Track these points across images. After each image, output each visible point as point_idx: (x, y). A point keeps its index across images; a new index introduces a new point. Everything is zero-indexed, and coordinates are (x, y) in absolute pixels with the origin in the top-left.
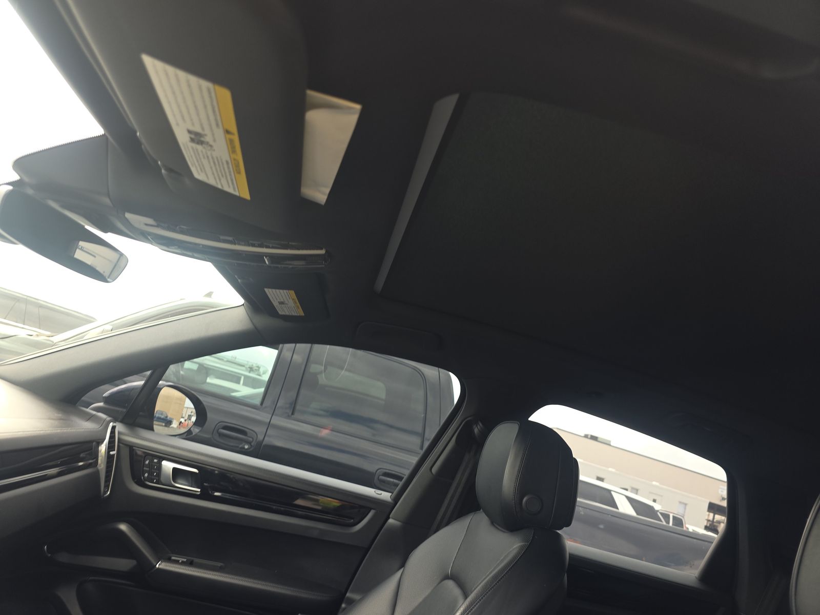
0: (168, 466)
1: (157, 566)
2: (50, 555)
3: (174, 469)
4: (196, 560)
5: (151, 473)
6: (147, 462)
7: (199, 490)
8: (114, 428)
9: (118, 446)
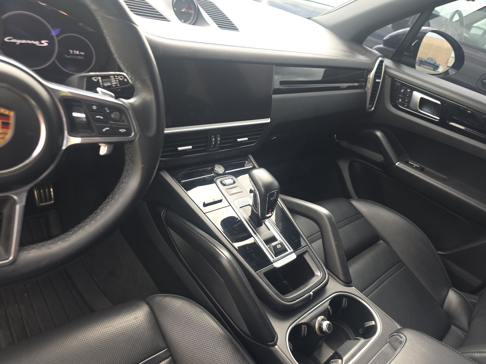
0: (417, 96)
1: (397, 164)
2: (337, 141)
3: (422, 99)
4: (427, 169)
5: (403, 100)
6: (402, 91)
7: (438, 118)
8: (381, 62)
9: (384, 76)
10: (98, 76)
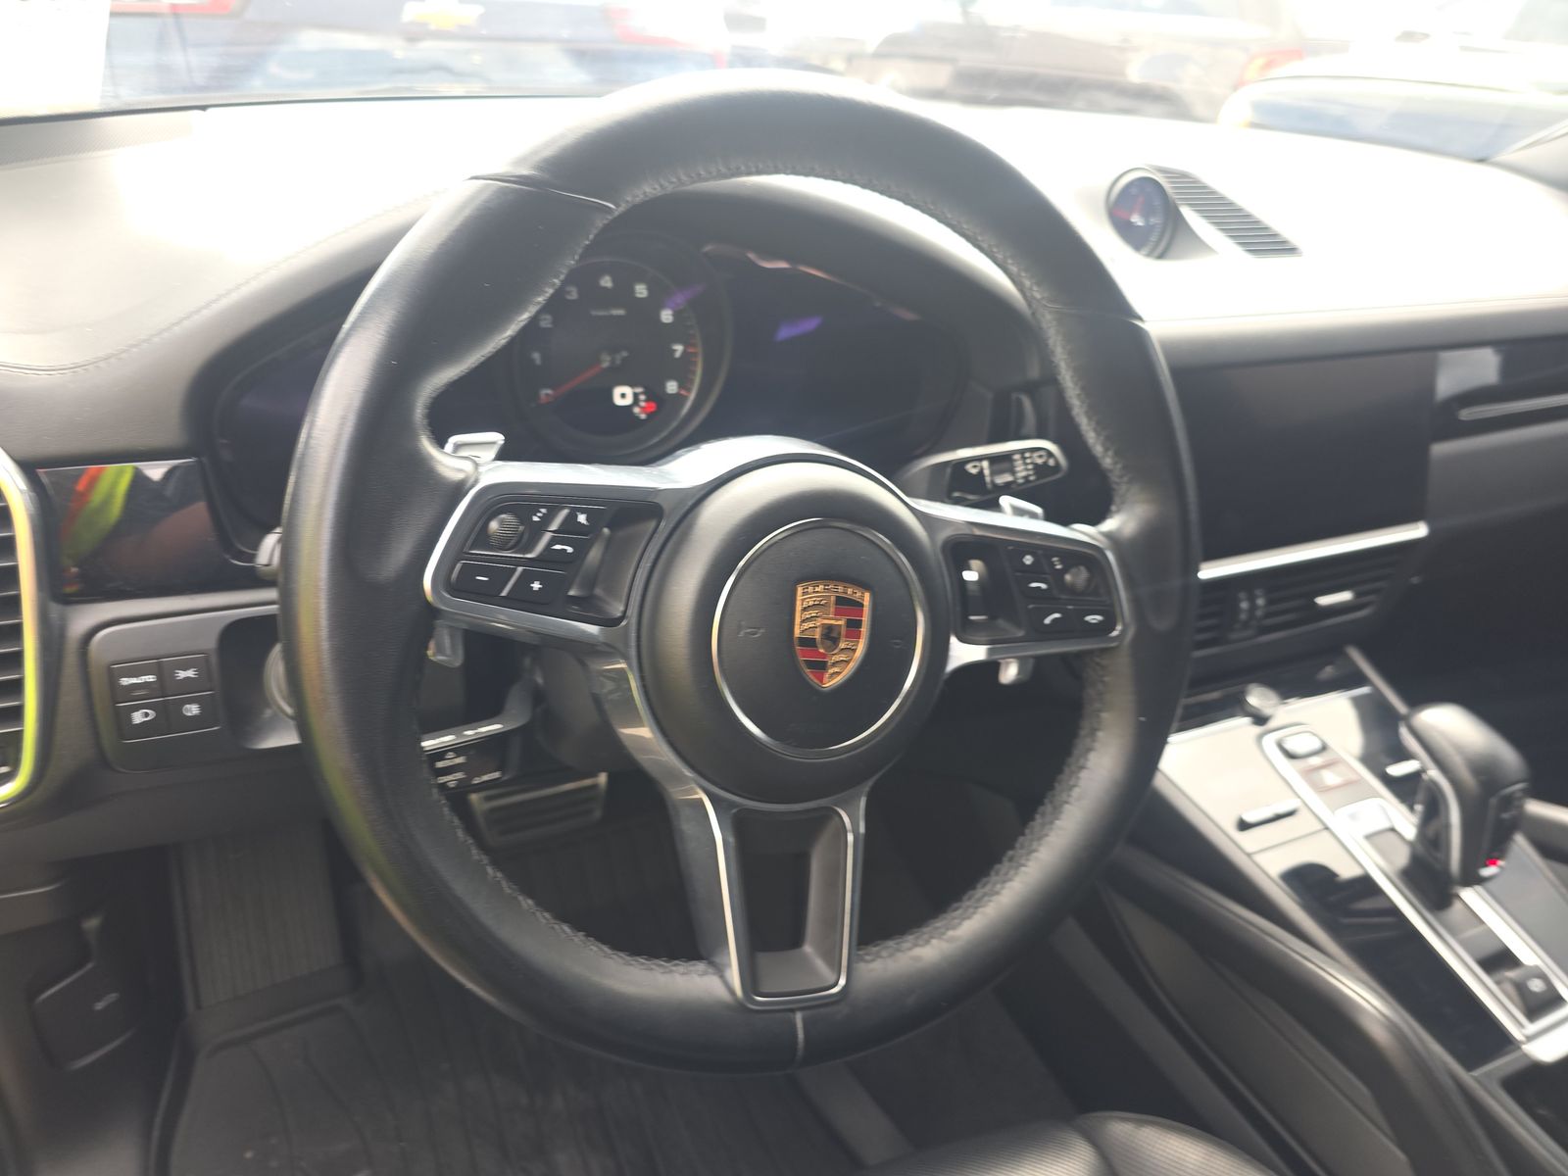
10: (980, 459)
